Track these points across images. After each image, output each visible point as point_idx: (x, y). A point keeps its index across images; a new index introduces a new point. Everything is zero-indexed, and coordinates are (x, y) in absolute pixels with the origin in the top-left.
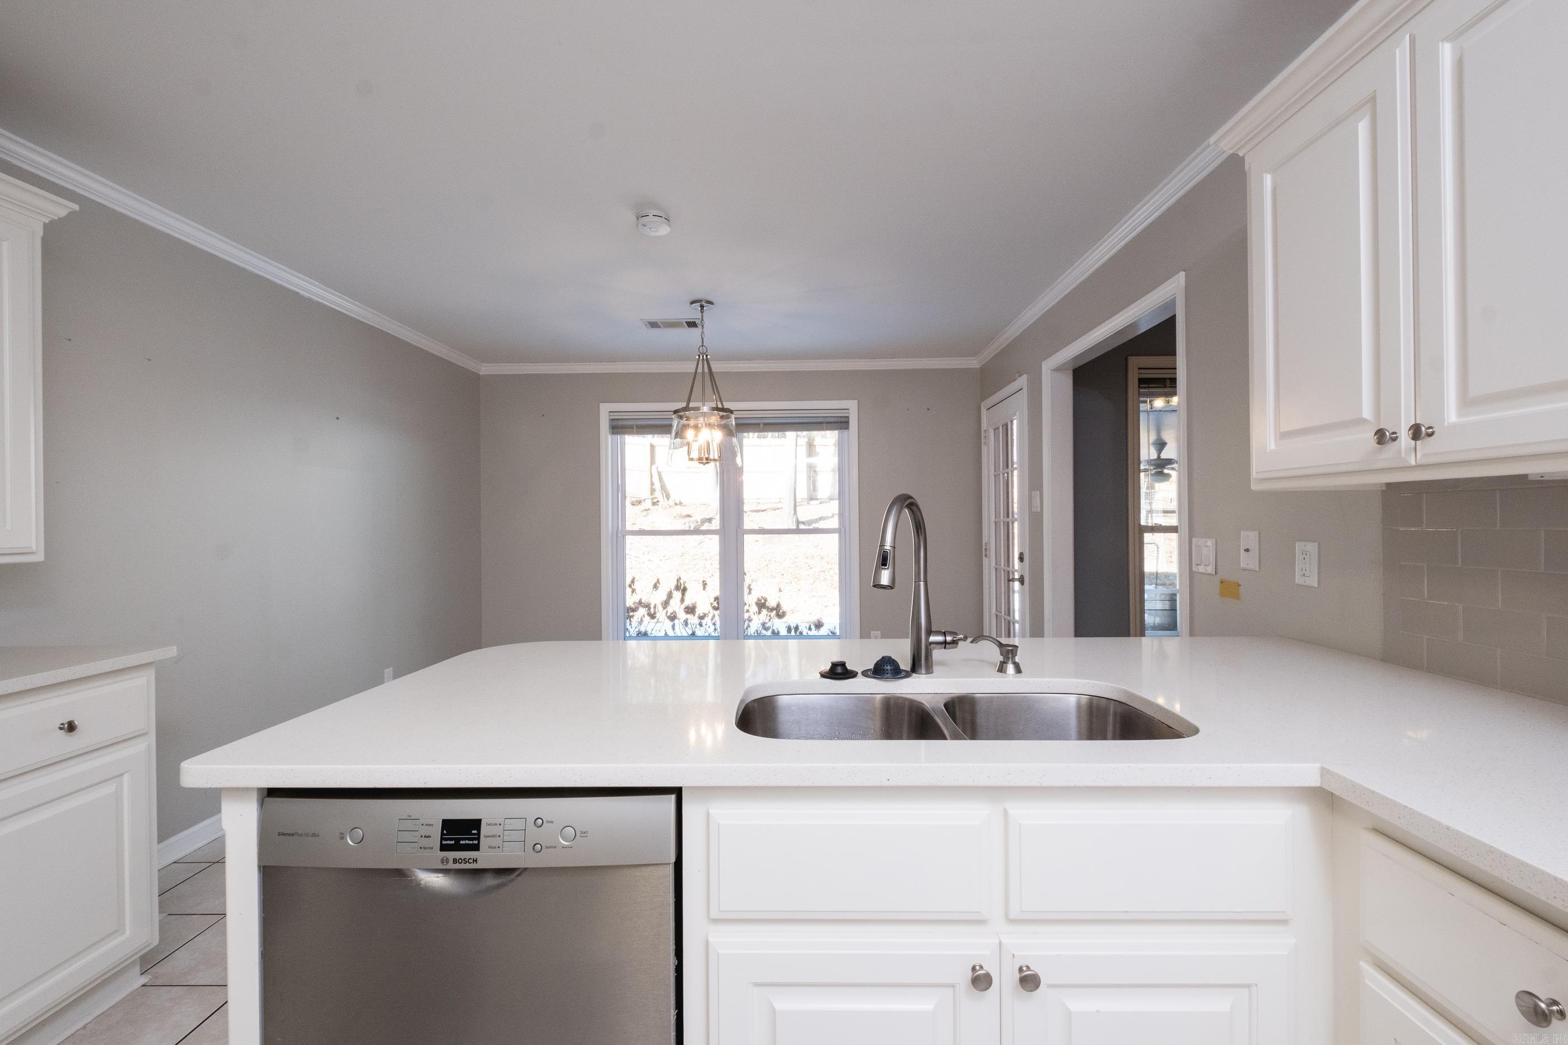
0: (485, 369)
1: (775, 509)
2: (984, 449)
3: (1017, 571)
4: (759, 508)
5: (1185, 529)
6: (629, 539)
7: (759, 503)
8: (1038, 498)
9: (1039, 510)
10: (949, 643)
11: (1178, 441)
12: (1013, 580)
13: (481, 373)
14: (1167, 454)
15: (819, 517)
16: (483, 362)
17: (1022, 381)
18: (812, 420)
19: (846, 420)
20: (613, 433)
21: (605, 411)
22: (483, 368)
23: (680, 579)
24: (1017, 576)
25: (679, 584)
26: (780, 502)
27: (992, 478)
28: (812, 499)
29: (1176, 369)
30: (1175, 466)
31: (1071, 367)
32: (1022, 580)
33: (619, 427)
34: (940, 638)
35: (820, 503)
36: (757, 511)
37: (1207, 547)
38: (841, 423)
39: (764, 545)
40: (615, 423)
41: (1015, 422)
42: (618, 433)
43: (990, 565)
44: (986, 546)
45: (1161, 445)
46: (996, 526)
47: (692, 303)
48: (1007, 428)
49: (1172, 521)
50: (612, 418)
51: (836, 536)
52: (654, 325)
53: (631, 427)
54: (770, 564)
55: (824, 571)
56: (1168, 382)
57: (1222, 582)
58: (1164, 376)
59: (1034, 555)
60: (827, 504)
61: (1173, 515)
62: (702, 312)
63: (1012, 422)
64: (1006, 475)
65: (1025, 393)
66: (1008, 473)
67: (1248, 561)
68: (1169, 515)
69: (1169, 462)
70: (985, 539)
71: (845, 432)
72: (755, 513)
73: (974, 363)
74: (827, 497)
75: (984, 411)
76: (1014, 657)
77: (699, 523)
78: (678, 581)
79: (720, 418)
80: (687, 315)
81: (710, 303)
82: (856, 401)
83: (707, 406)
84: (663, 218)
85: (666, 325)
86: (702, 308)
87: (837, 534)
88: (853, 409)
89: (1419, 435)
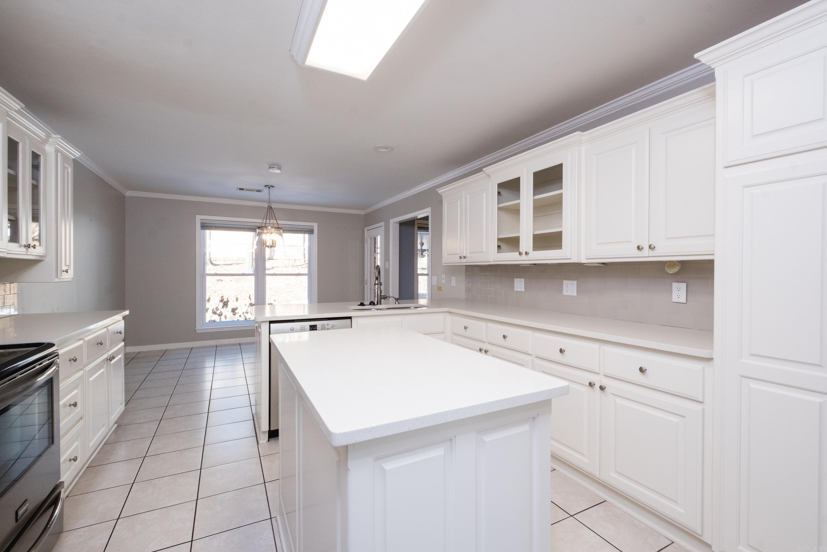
0: (129, 193)
1: (237, 264)
2: (366, 245)
4: (227, 263)
5: (430, 275)
6: (208, 277)
7: (225, 260)
8: (388, 264)
9: (388, 268)
11: (428, 243)
13: (126, 196)
14: (424, 248)
16: (129, 190)
17: (382, 224)
18: (298, 229)
19: (312, 230)
20: (202, 229)
21: (199, 218)
22: (128, 193)
25: (222, 299)
26: (239, 260)
27: (369, 256)
29: (428, 224)
30: (426, 252)
31: (399, 222)
33: (205, 226)
37: (435, 278)
38: (310, 232)
39: (236, 283)
40: (203, 224)
41: (379, 237)
42: (204, 229)
43: (367, 287)
44: (366, 280)
45: (422, 244)
46: (370, 273)
47: (265, 186)
48: (375, 239)
49: (425, 272)
51: (307, 277)
52: (241, 189)
53: (212, 227)
54: (242, 292)
55: (273, 296)
56: (426, 228)
57: (438, 287)
58: (424, 226)
59: (386, 283)
61: (426, 270)
62: (269, 190)
63: (377, 237)
64: (374, 255)
65: (383, 227)
67: (444, 281)
68: (424, 270)
69: (425, 250)
70: (366, 278)
71: (312, 235)
73: (362, 212)
75: (366, 231)
78: (221, 297)
79: (275, 230)
80: (259, 188)
81: (273, 187)
82: (317, 223)
83: (271, 226)
84: (279, 168)
85: (247, 190)
86: (269, 188)
87: (306, 277)
88: (315, 226)
89: (465, 257)
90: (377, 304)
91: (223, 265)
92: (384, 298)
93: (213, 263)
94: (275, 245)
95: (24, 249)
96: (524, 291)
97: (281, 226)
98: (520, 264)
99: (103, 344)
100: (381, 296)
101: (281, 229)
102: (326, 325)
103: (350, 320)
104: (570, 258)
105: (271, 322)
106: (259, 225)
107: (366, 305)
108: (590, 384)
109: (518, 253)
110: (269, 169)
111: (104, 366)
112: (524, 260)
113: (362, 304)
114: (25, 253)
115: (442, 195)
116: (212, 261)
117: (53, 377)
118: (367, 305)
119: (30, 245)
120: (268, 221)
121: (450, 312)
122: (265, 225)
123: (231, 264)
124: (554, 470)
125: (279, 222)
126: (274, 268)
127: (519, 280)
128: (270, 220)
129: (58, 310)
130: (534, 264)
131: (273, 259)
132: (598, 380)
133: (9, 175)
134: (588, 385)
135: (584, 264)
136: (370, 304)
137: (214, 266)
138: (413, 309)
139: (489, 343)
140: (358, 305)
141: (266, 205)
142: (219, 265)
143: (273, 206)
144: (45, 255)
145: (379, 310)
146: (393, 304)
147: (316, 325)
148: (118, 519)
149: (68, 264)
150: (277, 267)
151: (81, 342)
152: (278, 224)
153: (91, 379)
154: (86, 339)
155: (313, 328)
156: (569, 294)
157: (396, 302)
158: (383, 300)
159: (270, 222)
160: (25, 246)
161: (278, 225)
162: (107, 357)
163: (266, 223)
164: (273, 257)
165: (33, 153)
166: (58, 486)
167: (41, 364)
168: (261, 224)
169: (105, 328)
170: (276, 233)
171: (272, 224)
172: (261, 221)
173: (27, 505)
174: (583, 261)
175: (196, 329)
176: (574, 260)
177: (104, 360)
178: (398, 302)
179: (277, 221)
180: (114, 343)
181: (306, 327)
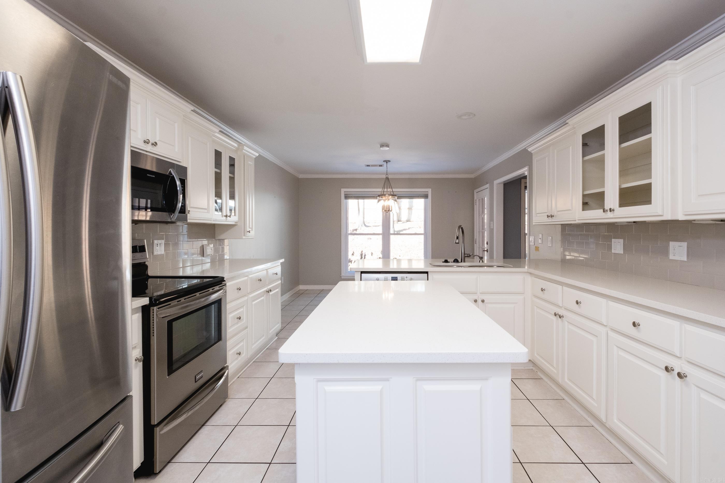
2: (475, 206)
3: (486, 248)
4: (376, 224)
5: (528, 234)
6: (349, 236)
8: (492, 224)
9: (493, 228)
10: (469, 256)
12: (485, 251)
13: (299, 178)
15: (403, 229)
16: (301, 174)
17: (487, 186)
18: (415, 195)
19: (427, 195)
20: (345, 199)
21: (343, 190)
22: (300, 176)
23: (362, 252)
24: (486, 249)
25: (362, 254)
27: (479, 217)
28: (399, 221)
31: (503, 183)
32: (487, 251)
33: (347, 197)
34: (467, 255)
35: (403, 223)
36: (376, 226)
37: (533, 238)
38: (426, 196)
40: (346, 195)
41: (486, 198)
42: (347, 199)
43: (477, 246)
44: (476, 240)
46: (479, 233)
47: (384, 161)
48: (483, 200)
50: (345, 193)
52: (368, 166)
53: (352, 197)
57: (536, 247)
59: (490, 243)
60: (406, 223)
62: (387, 164)
63: (485, 198)
64: (482, 216)
65: (488, 189)
66: (483, 215)
67: (541, 241)
70: (475, 237)
71: (426, 199)
72: (375, 227)
73: (472, 176)
74: (405, 220)
75: (475, 193)
76: (482, 259)
77: (352, 231)
78: (361, 252)
79: (392, 197)
80: (380, 164)
81: (390, 161)
82: (431, 189)
83: (388, 194)
84: (388, 146)
85: (373, 166)
86: (387, 162)
87: (423, 236)
88: (429, 191)
89: (552, 216)
90: (461, 262)
91: (373, 226)
92: (468, 256)
93: (366, 225)
94: (392, 210)
95: (224, 218)
96: (623, 253)
97: (395, 193)
98: (616, 223)
99: (262, 281)
100: (464, 254)
101: (395, 195)
102: (405, 278)
103: (427, 274)
104: (661, 214)
105: (362, 272)
106: (379, 193)
107: (449, 262)
108: (667, 369)
109: (602, 210)
110: (381, 148)
111: (264, 295)
112: (609, 218)
113: (446, 261)
114: (225, 221)
115: (532, 152)
116: (365, 223)
117: (221, 298)
118: (451, 262)
119: (227, 215)
120: (386, 190)
121: (530, 273)
122: (383, 193)
123: (378, 226)
124: (631, 462)
125: (394, 190)
126: (410, 228)
127: (617, 240)
128: (387, 188)
129: (253, 257)
130: (634, 222)
131: (410, 221)
132: (678, 366)
133: (216, 173)
134: (664, 369)
135: (693, 222)
136: (454, 261)
137: (367, 227)
138: (495, 268)
139: (565, 308)
140: (443, 262)
141: (384, 176)
142: (370, 226)
143: (390, 177)
144: (237, 221)
145: (463, 267)
146: (477, 262)
147: (397, 277)
148: (256, 399)
149: (251, 227)
150: (413, 228)
151: (246, 278)
152: (393, 191)
153: (254, 303)
154: (250, 276)
155: (395, 279)
156: (677, 258)
157: (480, 260)
158: (466, 259)
159: (387, 190)
160: (225, 216)
161: (393, 193)
162: (267, 290)
163: (384, 192)
164: (410, 220)
165: (230, 157)
166: (223, 369)
167: (214, 289)
168: (381, 192)
169: (266, 270)
170: (392, 199)
171: (390, 192)
172: (380, 190)
173: (202, 374)
174: (681, 217)
175: (342, 275)
176: (668, 216)
177: (264, 292)
178: (482, 260)
179: (393, 189)
180: (271, 282)
181: (388, 278)
